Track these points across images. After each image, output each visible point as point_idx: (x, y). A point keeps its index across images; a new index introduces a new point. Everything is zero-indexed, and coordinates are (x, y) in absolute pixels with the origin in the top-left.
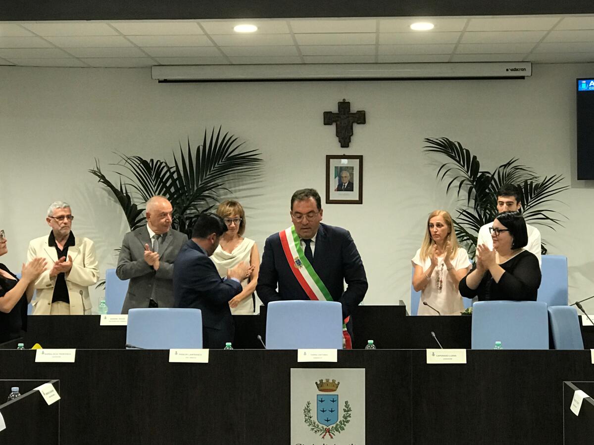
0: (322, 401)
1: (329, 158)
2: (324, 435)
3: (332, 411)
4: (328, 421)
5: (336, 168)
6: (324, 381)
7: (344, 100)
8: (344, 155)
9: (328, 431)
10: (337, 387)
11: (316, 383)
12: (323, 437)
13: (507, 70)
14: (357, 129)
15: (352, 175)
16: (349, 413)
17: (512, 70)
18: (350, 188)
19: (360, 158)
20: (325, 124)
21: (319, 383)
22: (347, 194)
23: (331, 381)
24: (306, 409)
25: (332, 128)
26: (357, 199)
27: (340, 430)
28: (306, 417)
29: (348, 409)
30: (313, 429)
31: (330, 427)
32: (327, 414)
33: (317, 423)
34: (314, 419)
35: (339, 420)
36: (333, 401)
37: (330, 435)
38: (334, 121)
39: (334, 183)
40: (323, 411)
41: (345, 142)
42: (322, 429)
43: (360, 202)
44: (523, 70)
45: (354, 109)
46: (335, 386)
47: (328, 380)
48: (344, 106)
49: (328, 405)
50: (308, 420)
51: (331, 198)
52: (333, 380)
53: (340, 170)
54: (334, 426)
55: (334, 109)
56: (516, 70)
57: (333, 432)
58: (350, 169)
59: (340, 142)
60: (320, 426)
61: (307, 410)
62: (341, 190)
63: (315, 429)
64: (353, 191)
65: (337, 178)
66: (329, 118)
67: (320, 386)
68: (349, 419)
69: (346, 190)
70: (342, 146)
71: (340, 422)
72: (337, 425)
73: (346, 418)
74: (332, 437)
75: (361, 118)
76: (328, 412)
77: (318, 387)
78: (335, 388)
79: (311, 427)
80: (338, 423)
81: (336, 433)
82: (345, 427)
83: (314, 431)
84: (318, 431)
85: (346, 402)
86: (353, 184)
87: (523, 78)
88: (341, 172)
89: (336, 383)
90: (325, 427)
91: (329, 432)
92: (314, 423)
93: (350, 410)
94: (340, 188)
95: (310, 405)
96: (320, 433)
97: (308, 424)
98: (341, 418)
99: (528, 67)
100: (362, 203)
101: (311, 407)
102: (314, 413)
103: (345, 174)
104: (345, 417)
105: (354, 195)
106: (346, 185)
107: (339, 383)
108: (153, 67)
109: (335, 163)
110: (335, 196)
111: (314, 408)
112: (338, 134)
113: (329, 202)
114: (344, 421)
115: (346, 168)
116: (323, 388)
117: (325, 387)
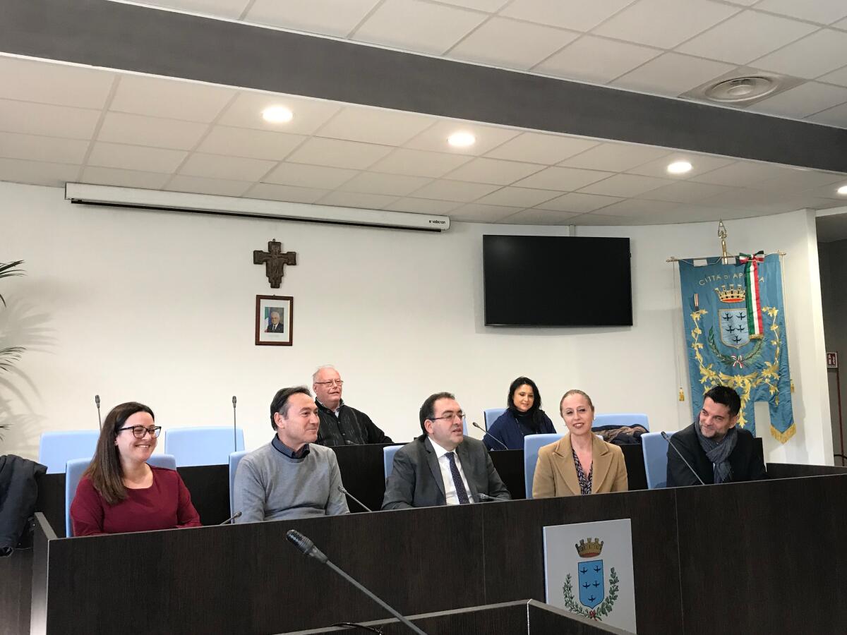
0: (584, 572)
1: (259, 298)
3: (596, 585)
4: (592, 600)
5: (266, 308)
6: (586, 541)
7: (274, 240)
8: (274, 296)
9: (593, 615)
10: (601, 549)
11: (576, 545)
13: (430, 221)
14: (288, 269)
15: (282, 315)
16: (616, 584)
17: (434, 222)
18: (280, 329)
19: (291, 299)
20: (255, 263)
21: (579, 545)
22: (277, 336)
23: (593, 541)
24: (566, 586)
25: (263, 268)
26: (287, 341)
27: (607, 611)
28: (567, 599)
29: (614, 580)
31: (596, 609)
32: (592, 589)
33: (580, 605)
34: (576, 600)
35: (605, 598)
36: (597, 570)
38: (264, 261)
39: (264, 324)
41: (275, 281)
42: (585, 613)
43: (290, 344)
44: (443, 223)
46: (597, 548)
47: (589, 540)
48: (274, 245)
49: (591, 577)
51: (261, 340)
52: (596, 539)
53: (270, 311)
54: (600, 606)
56: (437, 222)
57: (599, 616)
58: (281, 311)
59: (270, 282)
60: (584, 608)
61: (568, 588)
62: (271, 332)
64: (283, 332)
66: (259, 257)
67: (583, 549)
68: (616, 593)
69: (276, 331)
70: (273, 287)
71: (607, 599)
72: (603, 604)
75: (291, 259)
76: (592, 587)
77: (579, 552)
78: (597, 551)
80: (604, 601)
81: (603, 616)
82: (613, 607)
85: (612, 570)
86: (283, 325)
87: (439, 231)
88: (271, 312)
89: (600, 543)
90: (590, 610)
91: (595, 617)
92: (577, 606)
93: (616, 581)
94: (270, 330)
95: (571, 579)
97: (570, 608)
98: (607, 594)
99: (447, 220)
100: (292, 345)
101: (572, 582)
103: (276, 315)
104: (612, 592)
105: (284, 337)
106: (276, 326)
107: (602, 542)
108: (67, 184)
109: (265, 304)
110: (264, 337)
111: (575, 583)
112: (268, 274)
113: (258, 343)
114: (611, 599)
115: (276, 309)
116: (584, 552)
117: (587, 551)
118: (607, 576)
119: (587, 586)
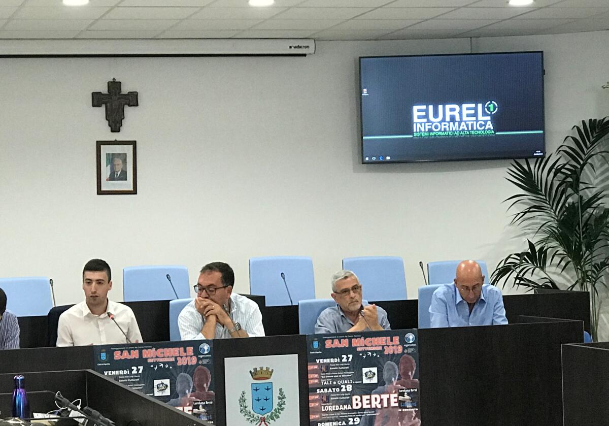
0: (256, 390)
1: (99, 144)
3: (266, 400)
4: (263, 409)
5: (108, 155)
6: (258, 369)
7: (114, 79)
8: (116, 141)
9: (263, 420)
10: (271, 375)
11: (250, 372)
13: (291, 47)
14: (129, 111)
15: (125, 161)
16: (284, 400)
17: (295, 47)
18: (123, 177)
19: (134, 143)
20: (94, 106)
21: (253, 371)
22: (120, 184)
23: (265, 369)
24: (241, 399)
25: (102, 109)
26: (131, 189)
27: (275, 418)
28: (242, 408)
29: (282, 397)
30: (248, 419)
31: (266, 416)
32: (263, 402)
33: (252, 412)
34: (250, 408)
35: (274, 408)
36: (268, 389)
37: (265, 424)
38: (103, 103)
39: (106, 171)
40: (258, 400)
42: (257, 418)
44: (307, 47)
45: (125, 90)
46: (268, 374)
47: (261, 368)
48: (115, 86)
49: (262, 394)
50: (244, 410)
51: (103, 189)
52: (267, 368)
54: (269, 414)
55: (104, 90)
56: (299, 47)
57: (268, 421)
59: (109, 125)
60: (256, 415)
61: (242, 400)
62: (114, 179)
63: (251, 418)
64: (126, 180)
65: (109, 166)
66: (97, 99)
67: (255, 374)
68: (283, 406)
69: (119, 179)
70: (112, 131)
71: (275, 410)
72: (272, 413)
73: (280, 406)
75: (133, 99)
77: (252, 376)
78: (268, 376)
79: (247, 417)
80: (273, 411)
81: (271, 421)
82: (280, 415)
83: (249, 421)
84: (254, 421)
85: (281, 390)
86: (126, 172)
87: (305, 55)
88: (112, 159)
90: (260, 416)
91: (265, 421)
92: (250, 413)
93: (284, 397)
94: (112, 178)
95: (245, 394)
96: (255, 423)
97: (244, 414)
98: (276, 406)
99: (311, 44)
100: (136, 193)
101: (246, 396)
102: (249, 403)
103: (119, 162)
105: (128, 185)
106: (119, 173)
107: (272, 370)
109: (105, 150)
110: (106, 186)
111: (249, 397)
112: (107, 117)
113: (100, 192)
114: (279, 409)
115: (119, 155)
116: (257, 376)
117: (259, 375)
118: (276, 394)
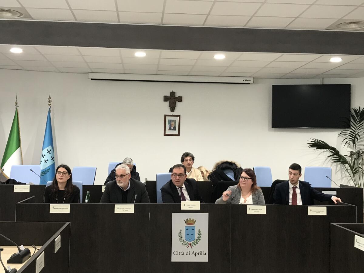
0: (187, 229)
1: (166, 116)
2: (188, 246)
3: (192, 234)
4: (190, 239)
5: (169, 120)
6: (189, 219)
7: (173, 91)
8: (172, 115)
11: (185, 220)
12: (188, 248)
13: (243, 80)
14: (178, 104)
16: (201, 235)
17: (245, 80)
18: (174, 129)
19: (179, 116)
20: (164, 101)
21: (186, 220)
22: (173, 132)
23: (192, 219)
25: (167, 103)
26: (177, 134)
27: (196, 244)
29: (200, 234)
30: (183, 243)
31: (191, 242)
32: (190, 236)
33: (185, 240)
34: (183, 238)
35: (196, 239)
36: (193, 229)
37: (191, 246)
38: (168, 100)
39: (168, 127)
41: (172, 109)
43: (179, 135)
44: (250, 80)
45: (177, 95)
46: (193, 222)
47: (190, 219)
48: (173, 93)
49: (190, 232)
50: (180, 239)
51: (166, 133)
52: (193, 219)
53: (170, 122)
54: (193, 242)
55: (169, 95)
56: (247, 80)
58: (175, 121)
59: (170, 109)
60: (186, 242)
61: (180, 234)
62: (171, 130)
63: (184, 243)
64: (175, 130)
65: (169, 125)
66: (166, 99)
67: (187, 222)
68: (200, 238)
69: (173, 130)
70: (171, 111)
73: (199, 238)
74: (192, 248)
75: (180, 99)
76: (190, 235)
77: (185, 222)
78: (194, 223)
79: (182, 242)
80: (195, 240)
81: (194, 245)
82: (198, 243)
85: (199, 230)
86: (176, 127)
87: (249, 84)
89: (194, 220)
90: (189, 242)
91: (191, 245)
92: (183, 240)
93: (201, 234)
94: (170, 129)
96: (186, 246)
97: (180, 241)
98: (196, 238)
99: (252, 79)
100: (179, 136)
102: (183, 236)
103: (173, 123)
106: (173, 128)
107: (196, 220)
108: (89, 73)
109: (168, 118)
110: (168, 132)
111: (183, 232)
112: (170, 105)
113: (165, 135)
114: (198, 240)
115: (173, 121)
116: (188, 223)
117: (189, 222)
118: (197, 232)
119: (188, 234)
